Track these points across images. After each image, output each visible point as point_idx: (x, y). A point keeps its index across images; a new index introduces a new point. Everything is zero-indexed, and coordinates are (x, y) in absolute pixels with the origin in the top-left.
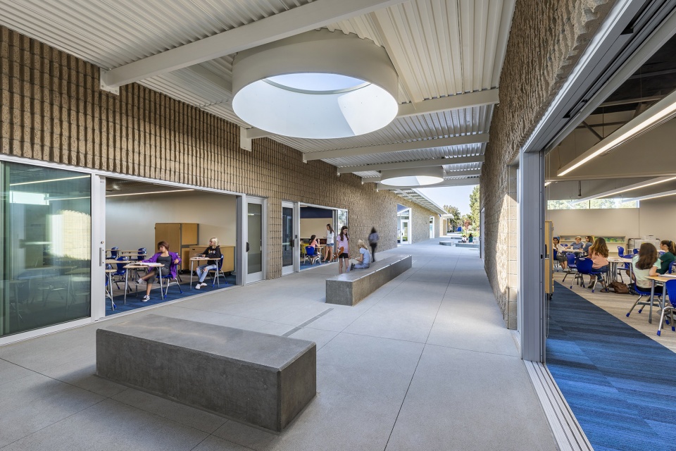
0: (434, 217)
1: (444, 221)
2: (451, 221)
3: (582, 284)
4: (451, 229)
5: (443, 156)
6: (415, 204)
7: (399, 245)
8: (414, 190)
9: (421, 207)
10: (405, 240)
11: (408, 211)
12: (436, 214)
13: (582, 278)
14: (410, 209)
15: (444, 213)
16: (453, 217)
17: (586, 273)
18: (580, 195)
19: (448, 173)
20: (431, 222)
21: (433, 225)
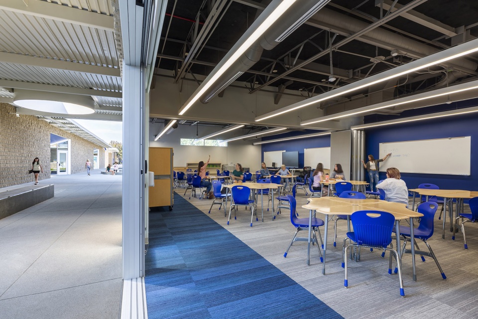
0: (98, 150)
1: (110, 154)
2: (117, 154)
3: (195, 196)
4: (118, 161)
5: (91, 86)
6: (75, 136)
7: (52, 176)
8: (70, 120)
9: (83, 139)
10: (63, 171)
11: (67, 143)
12: (100, 147)
13: (195, 191)
14: (69, 141)
15: (108, 147)
16: (118, 151)
17: (197, 186)
18: (197, 135)
19: (101, 106)
20: (96, 155)
21: (98, 157)
